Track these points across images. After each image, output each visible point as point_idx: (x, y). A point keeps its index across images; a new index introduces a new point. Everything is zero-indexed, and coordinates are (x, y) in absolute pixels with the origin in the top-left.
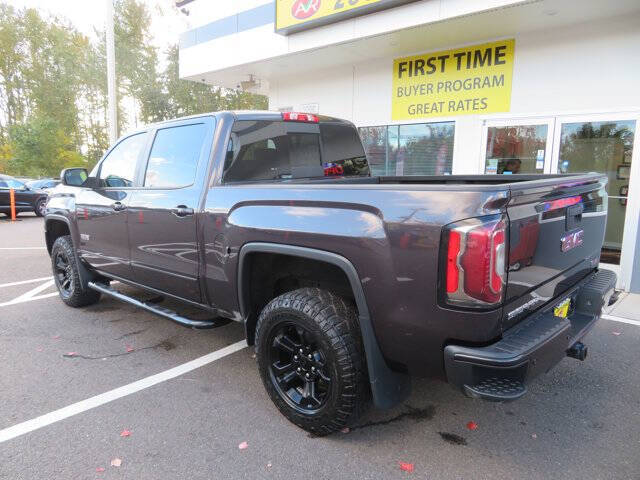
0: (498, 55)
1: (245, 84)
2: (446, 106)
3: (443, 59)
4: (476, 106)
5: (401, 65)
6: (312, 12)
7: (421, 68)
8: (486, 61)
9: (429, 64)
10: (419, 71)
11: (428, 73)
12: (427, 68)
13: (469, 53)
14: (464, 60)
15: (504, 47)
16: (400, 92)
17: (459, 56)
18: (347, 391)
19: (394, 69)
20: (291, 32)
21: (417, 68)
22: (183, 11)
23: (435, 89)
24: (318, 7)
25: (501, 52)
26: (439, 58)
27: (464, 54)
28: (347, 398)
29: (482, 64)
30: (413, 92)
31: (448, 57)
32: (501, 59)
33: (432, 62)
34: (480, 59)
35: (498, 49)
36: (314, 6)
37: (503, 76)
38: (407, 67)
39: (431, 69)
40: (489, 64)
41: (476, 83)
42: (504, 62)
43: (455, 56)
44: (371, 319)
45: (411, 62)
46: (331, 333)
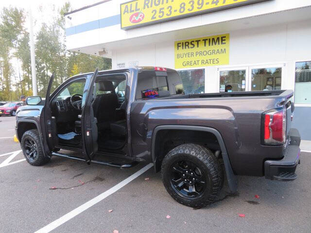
0: (222, 40)
1: (100, 53)
2: (200, 62)
3: (198, 41)
4: (214, 62)
5: (178, 44)
6: (140, 20)
7: (188, 45)
8: (217, 43)
9: (191, 44)
10: (187, 47)
11: (191, 48)
12: (190, 46)
13: (210, 39)
14: (207, 42)
15: (225, 37)
16: (178, 56)
17: (205, 40)
18: (215, 186)
19: (175, 46)
20: (128, 29)
21: (186, 46)
22: (68, 17)
23: (195, 54)
24: (143, 18)
25: (224, 39)
26: (196, 41)
27: (207, 40)
28: (215, 189)
29: (215, 44)
30: (184, 56)
31: (200, 41)
32: (224, 42)
33: (193, 43)
34: (214, 41)
35: (222, 38)
36: (141, 18)
37: (225, 49)
38: (181, 45)
39: (192, 46)
40: (219, 44)
41: (214, 52)
42: (225, 43)
43: (203, 40)
44: (228, 154)
45: (183, 43)
46: (206, 162)
